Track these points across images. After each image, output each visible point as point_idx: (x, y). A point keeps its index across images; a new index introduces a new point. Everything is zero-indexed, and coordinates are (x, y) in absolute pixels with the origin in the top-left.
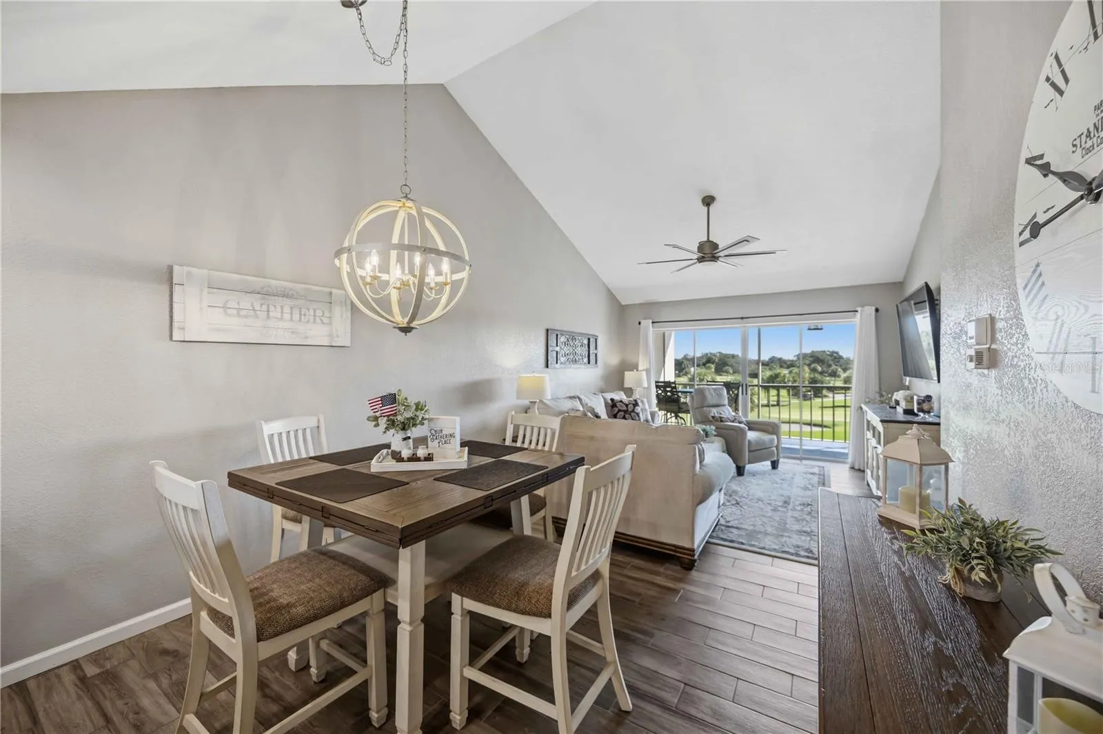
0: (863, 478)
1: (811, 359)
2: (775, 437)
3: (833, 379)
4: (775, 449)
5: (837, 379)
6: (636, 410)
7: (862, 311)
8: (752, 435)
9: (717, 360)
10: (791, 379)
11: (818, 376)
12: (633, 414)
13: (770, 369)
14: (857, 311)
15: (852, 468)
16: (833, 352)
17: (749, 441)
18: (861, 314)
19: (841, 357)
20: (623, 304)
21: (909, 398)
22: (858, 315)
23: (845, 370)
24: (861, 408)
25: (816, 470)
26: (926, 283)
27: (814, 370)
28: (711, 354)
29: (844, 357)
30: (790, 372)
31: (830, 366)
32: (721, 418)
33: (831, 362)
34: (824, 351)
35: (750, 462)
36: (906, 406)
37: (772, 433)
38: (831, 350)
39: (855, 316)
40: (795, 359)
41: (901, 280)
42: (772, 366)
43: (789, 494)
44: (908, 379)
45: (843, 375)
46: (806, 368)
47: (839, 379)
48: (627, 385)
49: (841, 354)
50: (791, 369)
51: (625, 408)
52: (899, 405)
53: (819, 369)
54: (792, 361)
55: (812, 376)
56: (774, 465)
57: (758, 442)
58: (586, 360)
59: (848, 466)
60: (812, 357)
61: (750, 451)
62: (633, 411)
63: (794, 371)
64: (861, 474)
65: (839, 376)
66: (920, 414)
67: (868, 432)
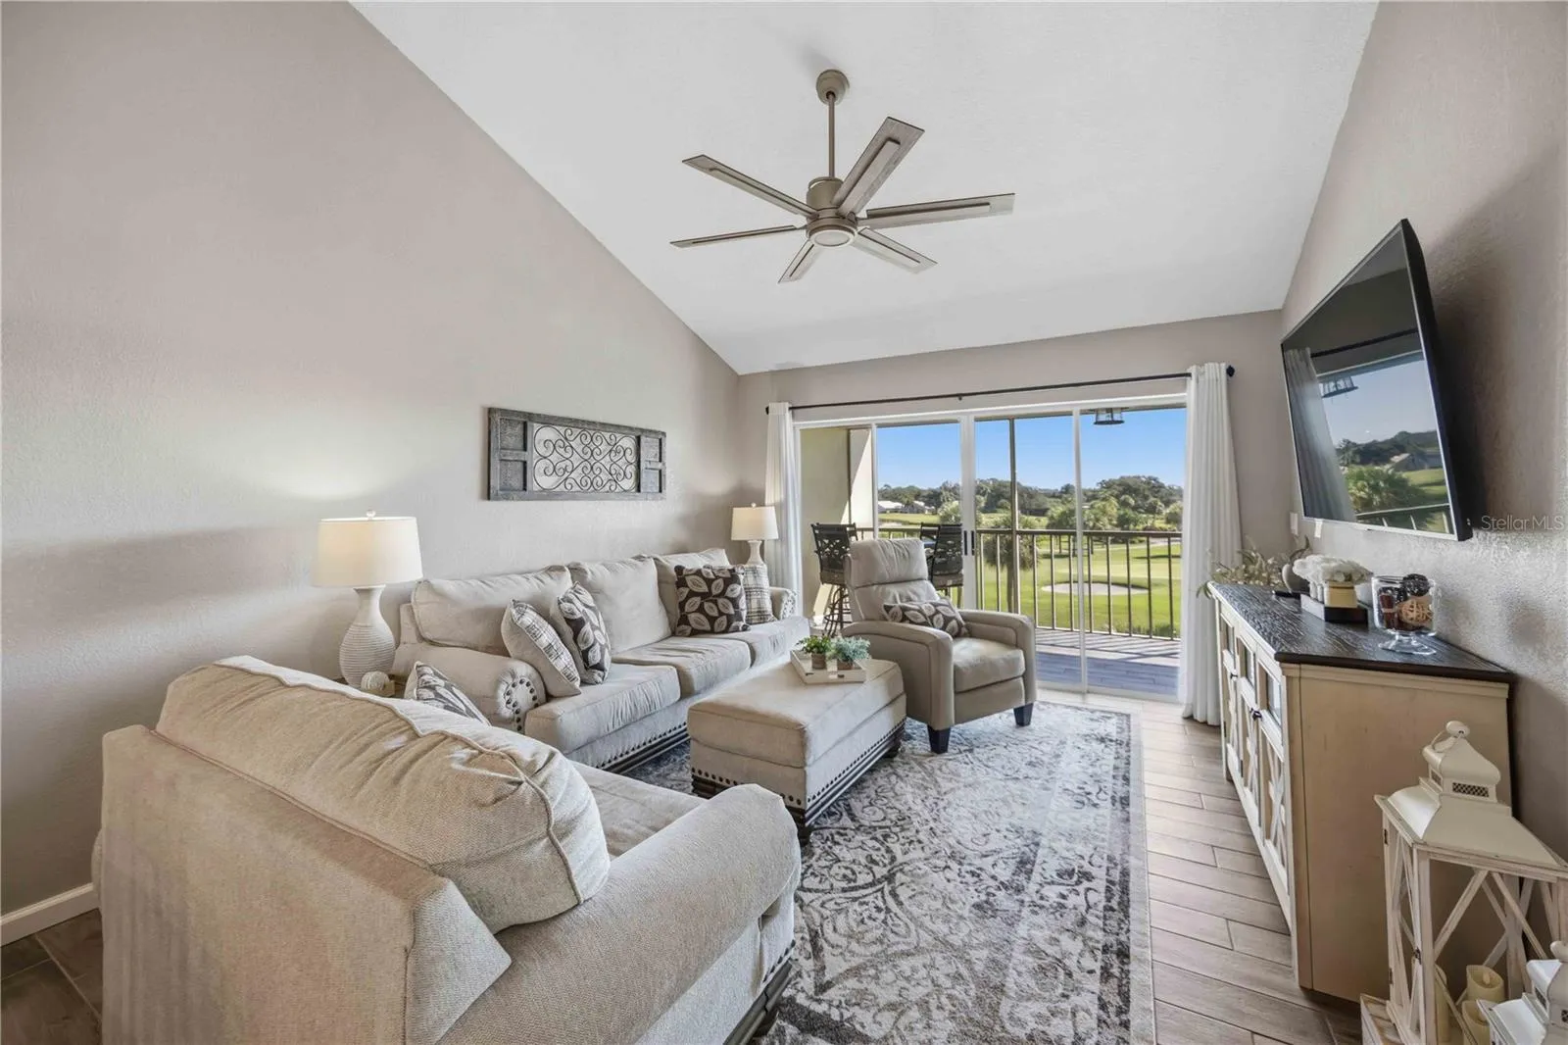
0: (1216, 754)
1: (1121, 489)
2: (1020, 654)
3: (1151, 516)
4: (1021, 680)
5: (1157, 516)
6: (729, 593)
7: (1200, 374)
8: (965, 652)
9: (989, 491)
10: (1092, 517)
11: (1131, 513)
12: (721, 601)
13: (1063, 503)
14: (1189, 375)
15: (1190, 718)
16: (1150, 478)
17: (955, 666)
18: (1197, 381)
19: (1161, 486)
20: (740, 374)
21: (1341, 579)
22: (1192, 383)
23: (1167, 504)
24: (1206, 590)
25: (1111, 728)
26: (1405, 223)
27: (1124, 504)
28: (981, 481)
29: (1166, 485)
30: (1092, 507)
31: (1146, 498)
32: (904, 609)
33: (1147, 493)
34: (1139, 477)
35: (960, 720)
36: (1331, 597)
37: (1016, 646)
38: (1147, 476)
39: (1184, 388)
40: (1098, 488)
41: (1278, 306)
42: (1066, 499)
43: (1037, 827)
44: (1319, 522)
45: (1166, 511)
46: (1114, 501)
47: (1161, 516)
48: (738, 535)
49: (1161, 481)
50: (1092, 502)
51: (704, 588)
52: (1307, 591)
53: (1132, 502)
54: (1094, 491)
55: (1122, 512)
56: (1023, 717)
57: (981, 666)
58: (628, 484)
59: (1179, 712)
60: (1119, 485)
61: (956, 693)
62: (722, 594)
63: (1096, 506)
64: (1209, 740)
65: (1160, 513)
66: (1391, 632)
67: (1225, 652)
